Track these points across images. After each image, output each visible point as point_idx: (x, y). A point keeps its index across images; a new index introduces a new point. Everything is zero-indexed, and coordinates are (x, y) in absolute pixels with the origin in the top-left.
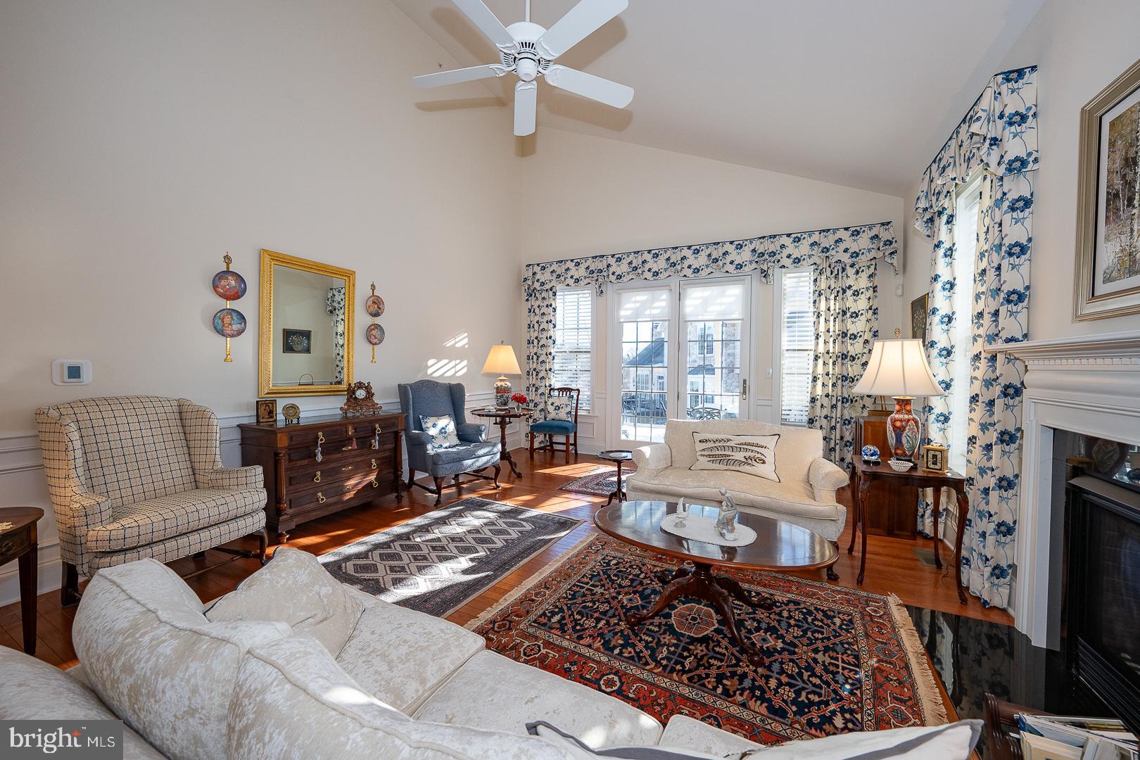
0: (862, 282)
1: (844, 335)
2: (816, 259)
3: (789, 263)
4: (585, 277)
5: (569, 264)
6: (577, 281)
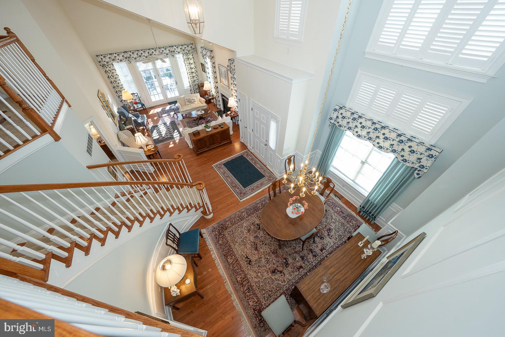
0: (191, 57)
1: (191, 68)
2: (182, 52)
3: (177, 53)
4: (123, 59)
5: (115, 55)
6: (121, 61)
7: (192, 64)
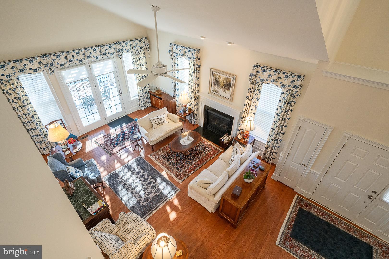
0: (142, 55)
2: (132, 50)
3: (125, 51)
4: (40, 68)
5: (24, 62)
6: (36, 71)
7: (143, 65)
